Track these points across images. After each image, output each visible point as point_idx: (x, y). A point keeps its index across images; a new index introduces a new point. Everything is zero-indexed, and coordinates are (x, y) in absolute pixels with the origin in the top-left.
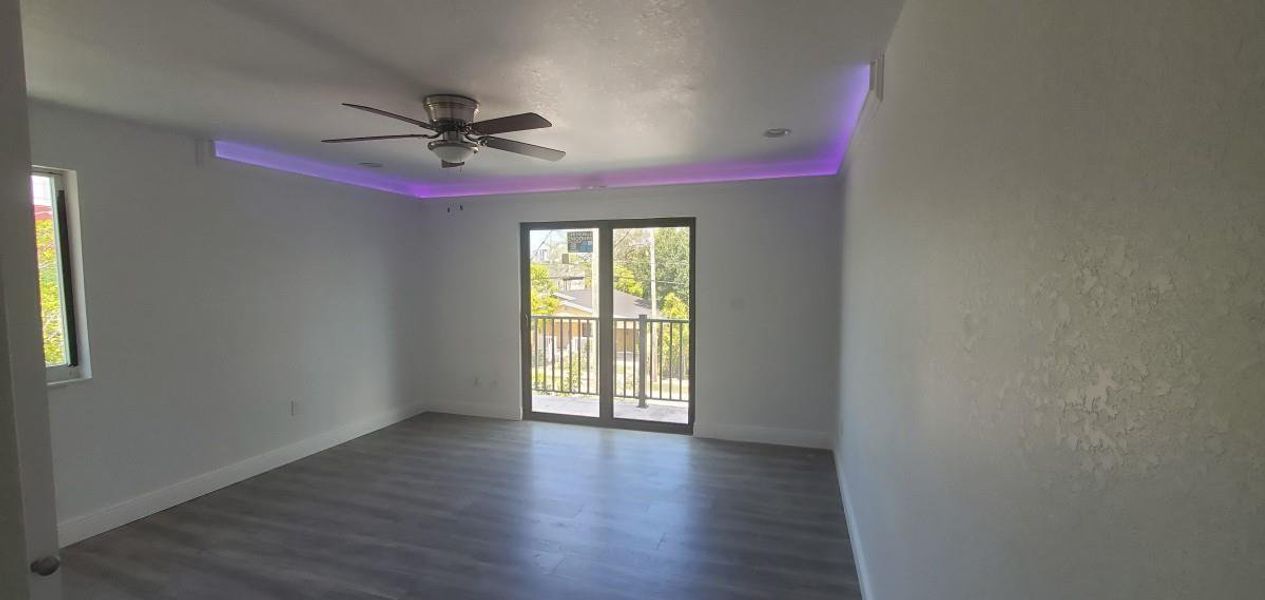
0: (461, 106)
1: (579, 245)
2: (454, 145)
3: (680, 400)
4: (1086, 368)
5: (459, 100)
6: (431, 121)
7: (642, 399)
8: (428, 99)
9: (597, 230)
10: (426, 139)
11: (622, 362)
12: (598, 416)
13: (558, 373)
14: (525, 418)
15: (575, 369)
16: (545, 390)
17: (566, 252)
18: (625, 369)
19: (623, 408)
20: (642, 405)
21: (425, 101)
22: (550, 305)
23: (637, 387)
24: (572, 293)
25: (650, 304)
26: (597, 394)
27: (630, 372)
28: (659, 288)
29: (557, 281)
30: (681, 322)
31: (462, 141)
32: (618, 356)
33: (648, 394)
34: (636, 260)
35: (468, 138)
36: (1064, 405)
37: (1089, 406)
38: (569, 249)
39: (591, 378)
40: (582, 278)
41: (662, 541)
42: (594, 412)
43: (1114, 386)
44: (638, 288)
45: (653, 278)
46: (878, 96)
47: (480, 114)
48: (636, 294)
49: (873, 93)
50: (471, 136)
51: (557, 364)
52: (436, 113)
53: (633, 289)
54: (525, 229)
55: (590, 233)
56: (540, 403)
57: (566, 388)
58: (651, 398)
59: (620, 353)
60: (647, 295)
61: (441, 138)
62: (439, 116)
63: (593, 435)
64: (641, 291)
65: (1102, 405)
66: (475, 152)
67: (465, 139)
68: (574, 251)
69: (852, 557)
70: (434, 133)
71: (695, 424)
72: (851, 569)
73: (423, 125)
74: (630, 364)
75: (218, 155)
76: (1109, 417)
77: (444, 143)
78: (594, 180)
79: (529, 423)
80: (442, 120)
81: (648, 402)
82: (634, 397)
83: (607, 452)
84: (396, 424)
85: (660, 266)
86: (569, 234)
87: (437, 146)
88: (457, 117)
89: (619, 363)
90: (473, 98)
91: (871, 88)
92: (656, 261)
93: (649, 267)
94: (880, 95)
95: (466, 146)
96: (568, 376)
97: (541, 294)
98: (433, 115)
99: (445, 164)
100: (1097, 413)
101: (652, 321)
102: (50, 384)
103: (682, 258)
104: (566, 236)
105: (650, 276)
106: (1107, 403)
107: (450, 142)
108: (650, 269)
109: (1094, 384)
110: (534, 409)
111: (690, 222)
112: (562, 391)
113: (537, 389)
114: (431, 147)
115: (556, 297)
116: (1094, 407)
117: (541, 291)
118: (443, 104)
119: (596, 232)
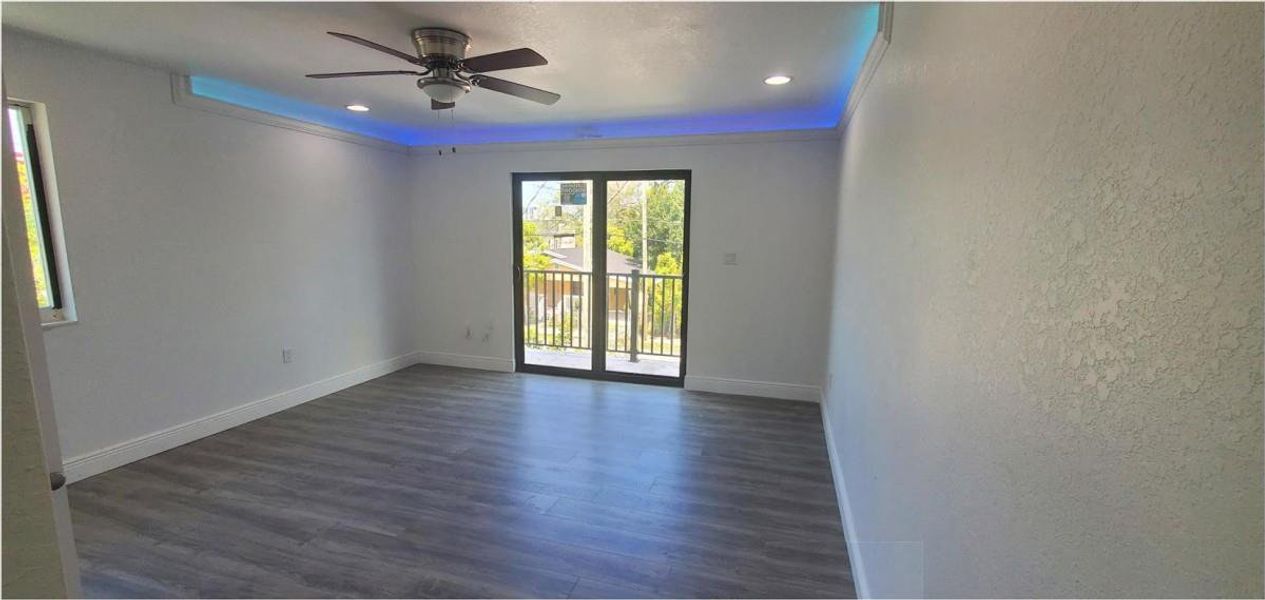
0: (452, 41)
1: (572, 197)
2: (444, 82)
3: (671, 355)
4: (1098, 285)
5: (449, 34)
6: (421, 56)
7: (633, 354)
8: (417, 33)
9: (591, 182)
10: (415, 76)
11: (614, 321)
12: (590, 368)
13: (550, 331)
14: (517, 370)
15: (567, 326)
16: (537, 344)
17: (559, 204)
18: (617, 327)
19: (615, 362)
20: (634, 359)
21: (413, 35)
22: (541, 262)
23: (629, 342)
24: (562, 251)
25: (641, 263)
26: (589, 348)
27: (621, 329)
28: (650, 248)
29: (547, 239)
30: (674, 278)
31: (453, 79)
32: (610, 315)
33: (639, 349)
34: (626, 219)
35: (459, 76)
36: (1070, 324)
37: (1097, 321)
38: (563, 201)
39: (583, 336)
40: (573, 235)
41: (653, 484)
42: (586, 364)
43: (1126, 297)
44: (629, 246)
45: (644, 236)
46: (885, 37)
47: (472, 50)
48: (627, 253)
49: (881, 34)
50: (462, 73)
51: (549, 322)
52: (425, 47)
53: (623, 248)
54: (517, 179)
55: (584, 186)
56: (531, 356)
57: (558, 343)
58: (642, 353)
59: (611, 312)
60: (637, 254)
61: (431, 74)
62: (429, 51)
63: (585, 387)
64: (631, 251)
65: (1110, 319)
66: (467, 91)
67: (456, 77)
68: (567, 203)
69: (836, 500)
70: (424, 70)
71: (687, 376)
72: (834, 511)
73: (411, 60)
74: (622, 323)
75: (195, 91)
76: (1118, 329)
77: (435, 81)
78: (589, 129)
79: (523, 375)
80: (432, 56)
81: (639, 357)
82: (626, 352)
83: (599, 403)
84: (388, 375)
85: (651, 226)
86: (562, 185)
87: (428, 83)
88: (447, 52)
89: (611, 323)
90: (465, 32)
91: (879, 30)
92: (648, 220)
93: (640, 227)
94: (888, 38)
95: (457, 84)
96: (560, 332)
97: (532, 252)
98: (422, 49)
99: (436, 105)
100: (1106, 327)
101: (644, 276)
102: (43, 325)
103: (675, 218)
104: (559, 187)
105: (640, 236)
106: (1118, 316)
107: (440, 79)
108: (641, 229)
109: (1104, 299)
110: (527, 362)
111: (685, 175)
112: (554, 345)
113: (529, 345)
114: (420, 85)
115: (546, 255)
116: (1103, 322)
117: (532, 249)
118: (432, 38)
119: (589, 184)
